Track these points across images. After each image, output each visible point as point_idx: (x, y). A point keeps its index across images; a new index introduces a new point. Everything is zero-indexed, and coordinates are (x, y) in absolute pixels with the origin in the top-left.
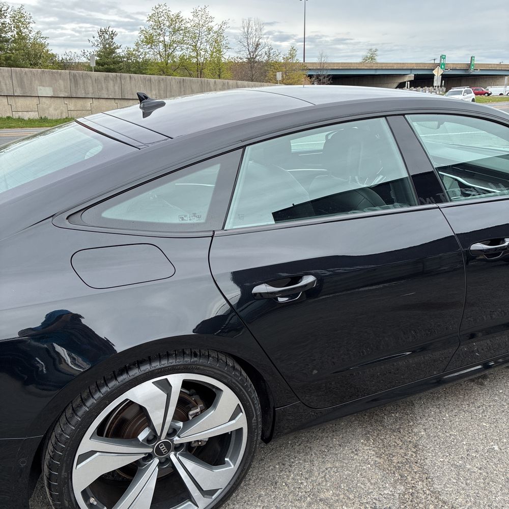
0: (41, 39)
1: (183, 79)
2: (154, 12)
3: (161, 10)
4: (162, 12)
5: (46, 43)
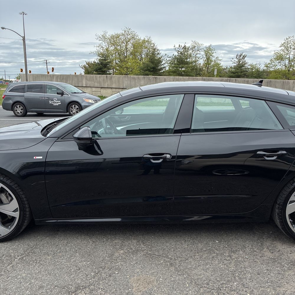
0: (218, 61)
1: (270, 81)
2: (285, 41)
3: (290, 40)
4: (290, 41)
5: (220, 63)
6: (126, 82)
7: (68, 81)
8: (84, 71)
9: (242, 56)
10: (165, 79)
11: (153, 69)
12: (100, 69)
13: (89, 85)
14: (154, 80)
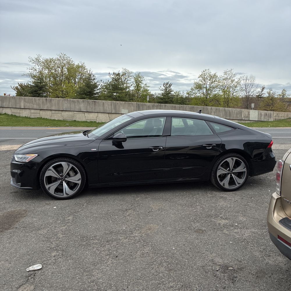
2: (202, 73)
4: (206, 73)
5: (148, 89)
6: (66, 105)
7: (5, 103)
8: (16, 92)
9: (168, 85)
10: (103, 103)
11: (89, 93)
12: (36, 91)
13: (28, 107)
14: (93, 104)
